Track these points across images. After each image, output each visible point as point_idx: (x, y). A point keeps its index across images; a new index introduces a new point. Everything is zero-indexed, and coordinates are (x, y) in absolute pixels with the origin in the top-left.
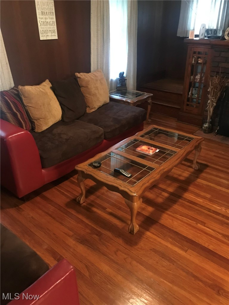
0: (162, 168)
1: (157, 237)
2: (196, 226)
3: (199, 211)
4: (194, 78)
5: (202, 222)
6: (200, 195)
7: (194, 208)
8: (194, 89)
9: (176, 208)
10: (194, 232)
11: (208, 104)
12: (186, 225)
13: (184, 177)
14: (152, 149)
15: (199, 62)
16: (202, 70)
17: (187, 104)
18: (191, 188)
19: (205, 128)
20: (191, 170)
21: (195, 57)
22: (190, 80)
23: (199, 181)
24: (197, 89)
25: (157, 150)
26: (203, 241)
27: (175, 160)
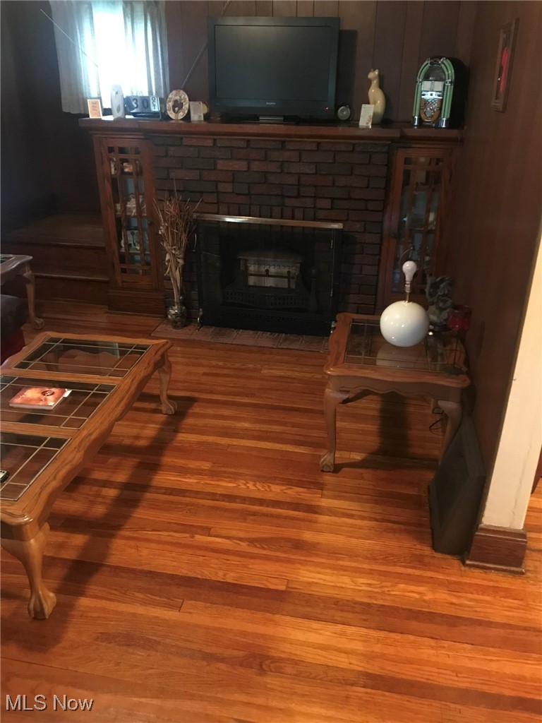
0: (85, 433)
1: (108, 602)
2: (191, 543)
3: (193, 505)
4: (125, 209)
5: (202, 528)
6: (190, 468)
7: (181, 503)
8: (129, 232)
9: (139, 516)
10: (190, 558)
11: (167, 264)
12: (169, 548)
13: (146, 438)
14: (53, 394)
15: (126, 170)
16: (137, 187)
17: (122, 269)
18: (167, 459)
19: (174, 316)
20: (161, 418)
21: (115, 159)
22: (115, 215)
23: (181, 439)
24: (136, 232)
25: (65, 391)
26: (213, 570)
27: (114, 404)
